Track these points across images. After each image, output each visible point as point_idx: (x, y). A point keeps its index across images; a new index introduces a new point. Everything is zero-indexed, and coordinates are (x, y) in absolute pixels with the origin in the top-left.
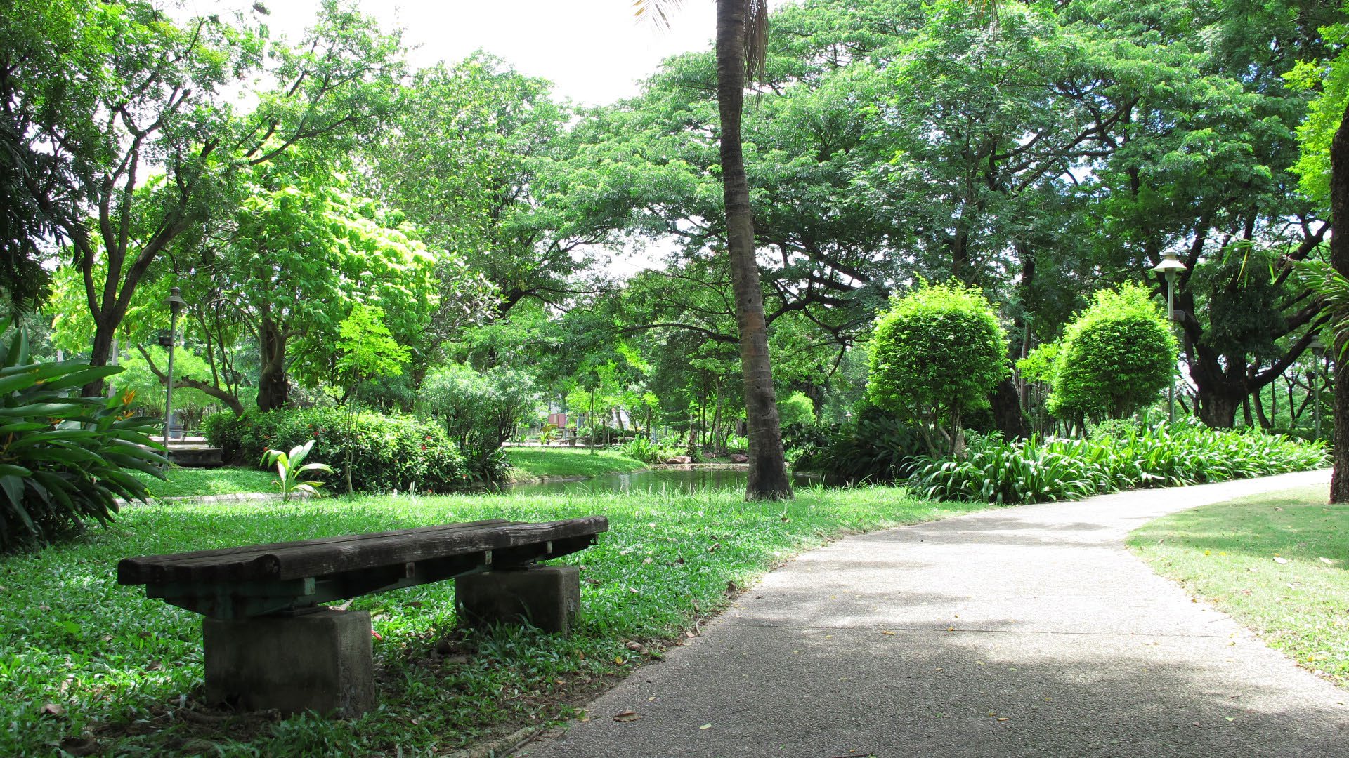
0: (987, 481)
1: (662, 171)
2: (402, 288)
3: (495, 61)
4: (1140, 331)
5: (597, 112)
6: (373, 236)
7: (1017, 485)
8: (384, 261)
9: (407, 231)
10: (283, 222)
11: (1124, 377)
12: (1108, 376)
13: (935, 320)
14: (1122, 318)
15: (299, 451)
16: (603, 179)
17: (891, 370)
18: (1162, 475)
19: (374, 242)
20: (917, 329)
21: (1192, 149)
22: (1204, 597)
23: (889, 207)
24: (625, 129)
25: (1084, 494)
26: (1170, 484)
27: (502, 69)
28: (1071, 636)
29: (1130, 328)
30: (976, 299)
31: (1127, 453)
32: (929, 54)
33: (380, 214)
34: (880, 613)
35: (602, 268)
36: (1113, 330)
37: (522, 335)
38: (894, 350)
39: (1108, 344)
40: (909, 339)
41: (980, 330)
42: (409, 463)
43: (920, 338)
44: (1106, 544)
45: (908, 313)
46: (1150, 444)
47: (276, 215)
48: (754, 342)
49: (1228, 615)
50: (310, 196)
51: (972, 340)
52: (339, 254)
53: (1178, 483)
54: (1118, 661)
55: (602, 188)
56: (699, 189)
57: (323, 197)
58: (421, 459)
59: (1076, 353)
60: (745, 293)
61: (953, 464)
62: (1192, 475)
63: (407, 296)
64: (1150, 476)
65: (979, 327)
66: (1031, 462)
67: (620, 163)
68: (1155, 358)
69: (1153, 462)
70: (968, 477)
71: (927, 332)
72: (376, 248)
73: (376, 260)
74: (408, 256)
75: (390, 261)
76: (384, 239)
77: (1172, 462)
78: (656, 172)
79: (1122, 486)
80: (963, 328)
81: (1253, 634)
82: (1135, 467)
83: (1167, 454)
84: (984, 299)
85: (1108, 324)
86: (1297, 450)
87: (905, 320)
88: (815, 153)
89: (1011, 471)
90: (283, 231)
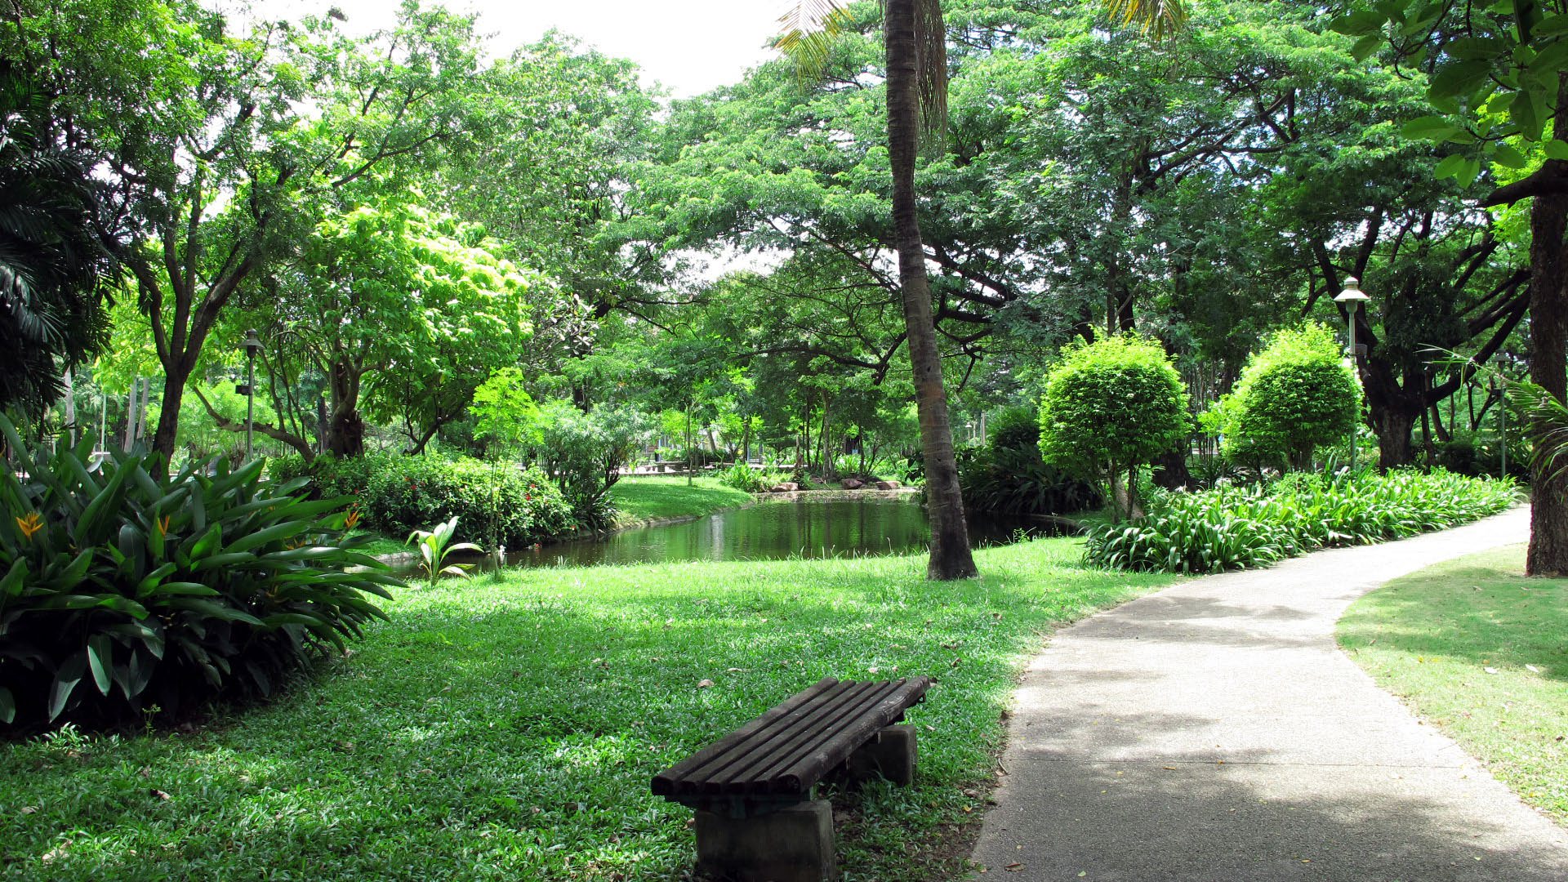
0: (1173, 549)
1: (783, 180)
2: (494, 318)
3: (571, 41)
4: (1324, 377)
5: (695, 105)
6: (459, 259)
7: (1203, 553)
8: (473, 286)
9: (491, 248)
10: (360, 246)
11: (1307, 425)
12: (1289, 424)
13: (1113, 376)
14: (1305, 363)
15: (445, 530)
16: (716, 190)
17: (1068, 429)
18: (1350, 534)
19: (460, 266)
20: (1095, 386)
21: (1370, 145)
22: (1428, 718)
23: (1040, 223)
24: (733, 125)
25: (1271, 559)
26: (1358, 542)
27: (579, 51)
28: (1327, 769)
29: (1314, 374)
30: (1153, 350)
31: (1313, 511)
32: (1082, 50)
33: (459, 230)
34: (1148, 742)
35: (698, 274)
36: (1295, 376)
37: (630, 367)
38: (1068, 409)
39: (1290, 390)
40: (1086, 396)
41: (1159, 387)
42: (514, 516)
43: (1097, 395)
44: (1317, 643)
45: (1084, 368)
46: (1335, 499)
47: (354, 240)
48: (934, 412)
49: (1454, 741)
50: (389, 215)
51: (1153, 398)
52: (424, 281)
53: (1366, 541)
54: (1376, 797)
55: (716, 200)
56: (826, 201)
57: (402, 216)
58: (526, 511)
59: (1255, 399)
60: (924, 361)
61: (1136, 530)
62: (1380, 531)
63: (500, 326)
64: (1337, 535)
65: (1159, 382)
66: (1217, 528)
67: (736, 172)
68: (1339, 405)
69: (1340, 520)
70: (1152, 544)
71: (1105, 389)
72: (462, 273)
73: (464, 286)
74: (498, 281)
75: (480, 287)
76: (470, 260)
77: (1359, 519)
78: (777, 183)
79: (1306, 546)
80: (1143, 384)
81: (1479, 763)
82: (1322, 526)
83: (1354, 511)
84: (1163, 352)
85: (1289, 369)
86: (1486, 489)
87: (1082, 376)
88: (951, 156)
89: (1196, 538)
90: (360, 259)
